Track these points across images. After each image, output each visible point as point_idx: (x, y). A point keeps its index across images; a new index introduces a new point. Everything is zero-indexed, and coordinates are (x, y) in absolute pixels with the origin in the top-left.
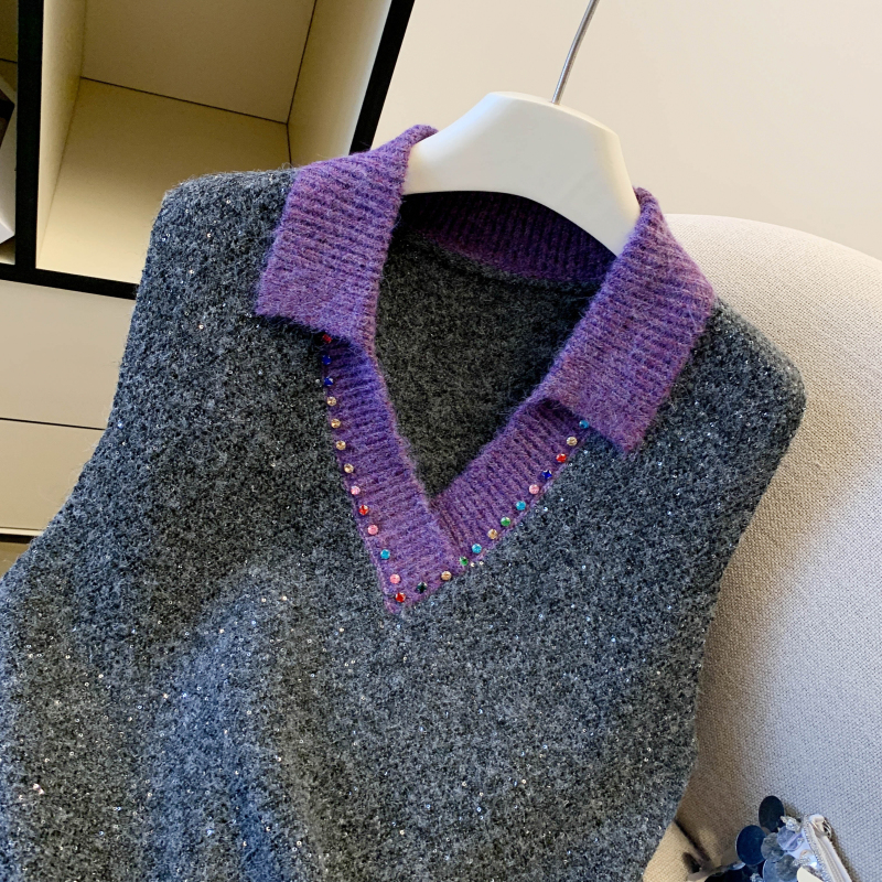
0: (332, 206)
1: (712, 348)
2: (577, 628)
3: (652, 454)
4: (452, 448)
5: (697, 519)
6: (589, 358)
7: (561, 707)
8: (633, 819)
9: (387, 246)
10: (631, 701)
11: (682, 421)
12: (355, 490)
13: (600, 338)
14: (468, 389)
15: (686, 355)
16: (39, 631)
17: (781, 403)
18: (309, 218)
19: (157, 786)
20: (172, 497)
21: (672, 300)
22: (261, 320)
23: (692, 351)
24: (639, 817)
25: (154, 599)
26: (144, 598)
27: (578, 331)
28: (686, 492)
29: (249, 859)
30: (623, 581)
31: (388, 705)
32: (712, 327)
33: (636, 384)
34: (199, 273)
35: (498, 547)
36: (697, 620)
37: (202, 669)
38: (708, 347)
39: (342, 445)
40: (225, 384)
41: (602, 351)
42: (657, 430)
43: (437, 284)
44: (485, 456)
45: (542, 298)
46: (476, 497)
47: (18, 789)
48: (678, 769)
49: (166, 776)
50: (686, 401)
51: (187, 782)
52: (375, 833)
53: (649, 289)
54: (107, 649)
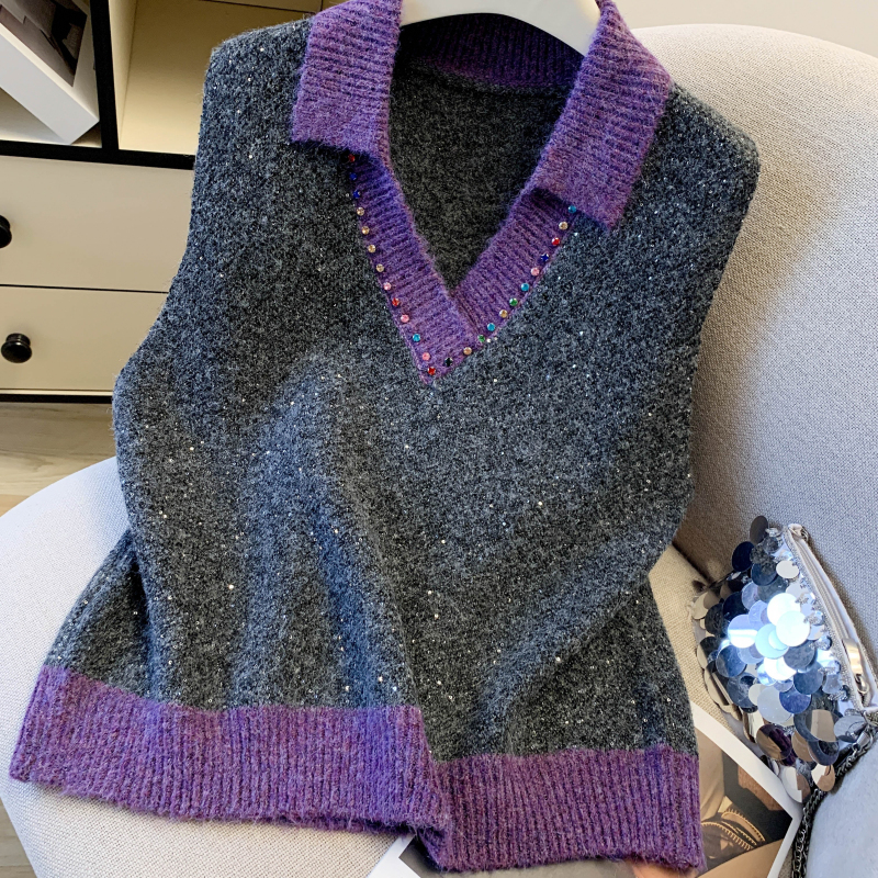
0: (344, 42)
1: (673, 128)
2: (579, 384)
3: (632, 228)
4: (466, 247)
5: (674, 280)
6: (569, 148)
7: (568, 447)
8: (636, 535)
9: (391, 70)
10: (627, 438)
11: (655, 196)
12: (387, 286)
13: (577, 129)
14: (475, 194)
15: (650, 136)
16: (152, 409)
17: (737, 169)
18: (327, 54)
19: (253, 517)
20: (242, 299)
21: (634, 89)
22: (296, 146)
23: (656, 132)
24: (642, 534)
25: (237, 382)
26: (229, 381)
27: (559, 125)
28: (662, 258)
29: (325, 558)
30: (615, 341)
31: (427, 450)
32: (671, 109)
33: (612, 167)
34: (245, 112)
35: (508, 324)
36: (681, 369)
37: (279, 430)
38: (669, 127)
39: (372, 249)
40: (274, 202)
41: (580, 140)
42: (634, 207)
43: (440, 103)
44: (492, 248)
45: (529, 105)
46: (487, 284)
47: (147, 512)
48: (675, 497)
49: (258, 510)
50: (656, 177)
51: (274, 510)
52: (422, 544)
53: (615, 81)
54: (205, 422)
